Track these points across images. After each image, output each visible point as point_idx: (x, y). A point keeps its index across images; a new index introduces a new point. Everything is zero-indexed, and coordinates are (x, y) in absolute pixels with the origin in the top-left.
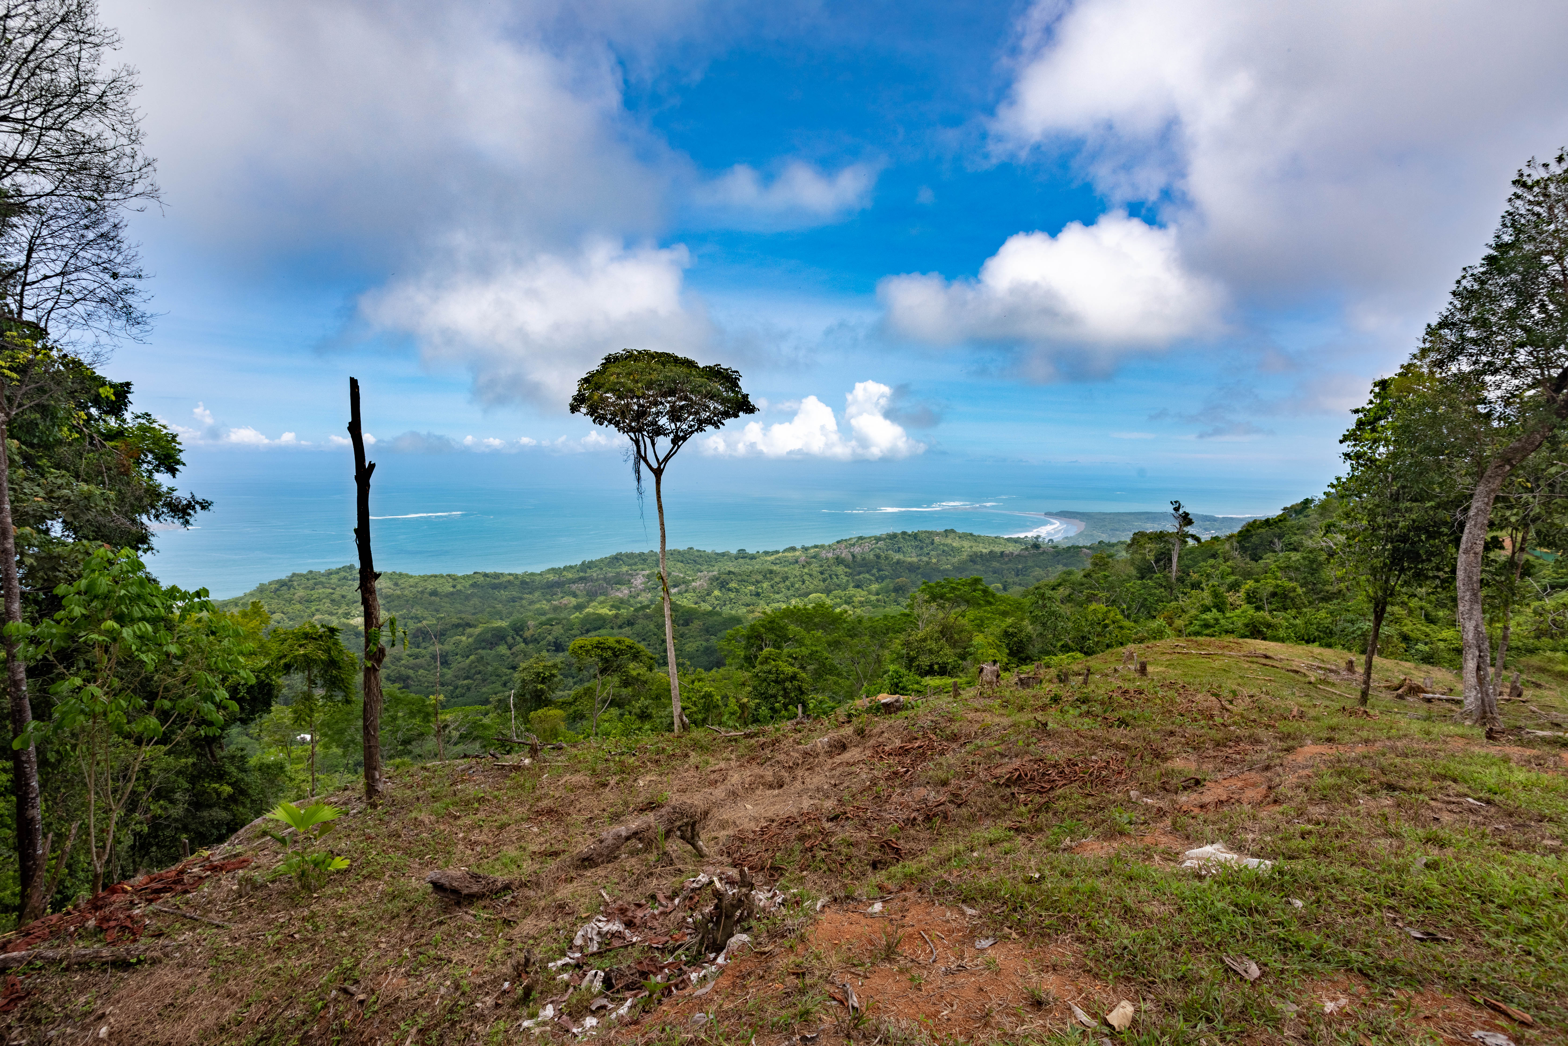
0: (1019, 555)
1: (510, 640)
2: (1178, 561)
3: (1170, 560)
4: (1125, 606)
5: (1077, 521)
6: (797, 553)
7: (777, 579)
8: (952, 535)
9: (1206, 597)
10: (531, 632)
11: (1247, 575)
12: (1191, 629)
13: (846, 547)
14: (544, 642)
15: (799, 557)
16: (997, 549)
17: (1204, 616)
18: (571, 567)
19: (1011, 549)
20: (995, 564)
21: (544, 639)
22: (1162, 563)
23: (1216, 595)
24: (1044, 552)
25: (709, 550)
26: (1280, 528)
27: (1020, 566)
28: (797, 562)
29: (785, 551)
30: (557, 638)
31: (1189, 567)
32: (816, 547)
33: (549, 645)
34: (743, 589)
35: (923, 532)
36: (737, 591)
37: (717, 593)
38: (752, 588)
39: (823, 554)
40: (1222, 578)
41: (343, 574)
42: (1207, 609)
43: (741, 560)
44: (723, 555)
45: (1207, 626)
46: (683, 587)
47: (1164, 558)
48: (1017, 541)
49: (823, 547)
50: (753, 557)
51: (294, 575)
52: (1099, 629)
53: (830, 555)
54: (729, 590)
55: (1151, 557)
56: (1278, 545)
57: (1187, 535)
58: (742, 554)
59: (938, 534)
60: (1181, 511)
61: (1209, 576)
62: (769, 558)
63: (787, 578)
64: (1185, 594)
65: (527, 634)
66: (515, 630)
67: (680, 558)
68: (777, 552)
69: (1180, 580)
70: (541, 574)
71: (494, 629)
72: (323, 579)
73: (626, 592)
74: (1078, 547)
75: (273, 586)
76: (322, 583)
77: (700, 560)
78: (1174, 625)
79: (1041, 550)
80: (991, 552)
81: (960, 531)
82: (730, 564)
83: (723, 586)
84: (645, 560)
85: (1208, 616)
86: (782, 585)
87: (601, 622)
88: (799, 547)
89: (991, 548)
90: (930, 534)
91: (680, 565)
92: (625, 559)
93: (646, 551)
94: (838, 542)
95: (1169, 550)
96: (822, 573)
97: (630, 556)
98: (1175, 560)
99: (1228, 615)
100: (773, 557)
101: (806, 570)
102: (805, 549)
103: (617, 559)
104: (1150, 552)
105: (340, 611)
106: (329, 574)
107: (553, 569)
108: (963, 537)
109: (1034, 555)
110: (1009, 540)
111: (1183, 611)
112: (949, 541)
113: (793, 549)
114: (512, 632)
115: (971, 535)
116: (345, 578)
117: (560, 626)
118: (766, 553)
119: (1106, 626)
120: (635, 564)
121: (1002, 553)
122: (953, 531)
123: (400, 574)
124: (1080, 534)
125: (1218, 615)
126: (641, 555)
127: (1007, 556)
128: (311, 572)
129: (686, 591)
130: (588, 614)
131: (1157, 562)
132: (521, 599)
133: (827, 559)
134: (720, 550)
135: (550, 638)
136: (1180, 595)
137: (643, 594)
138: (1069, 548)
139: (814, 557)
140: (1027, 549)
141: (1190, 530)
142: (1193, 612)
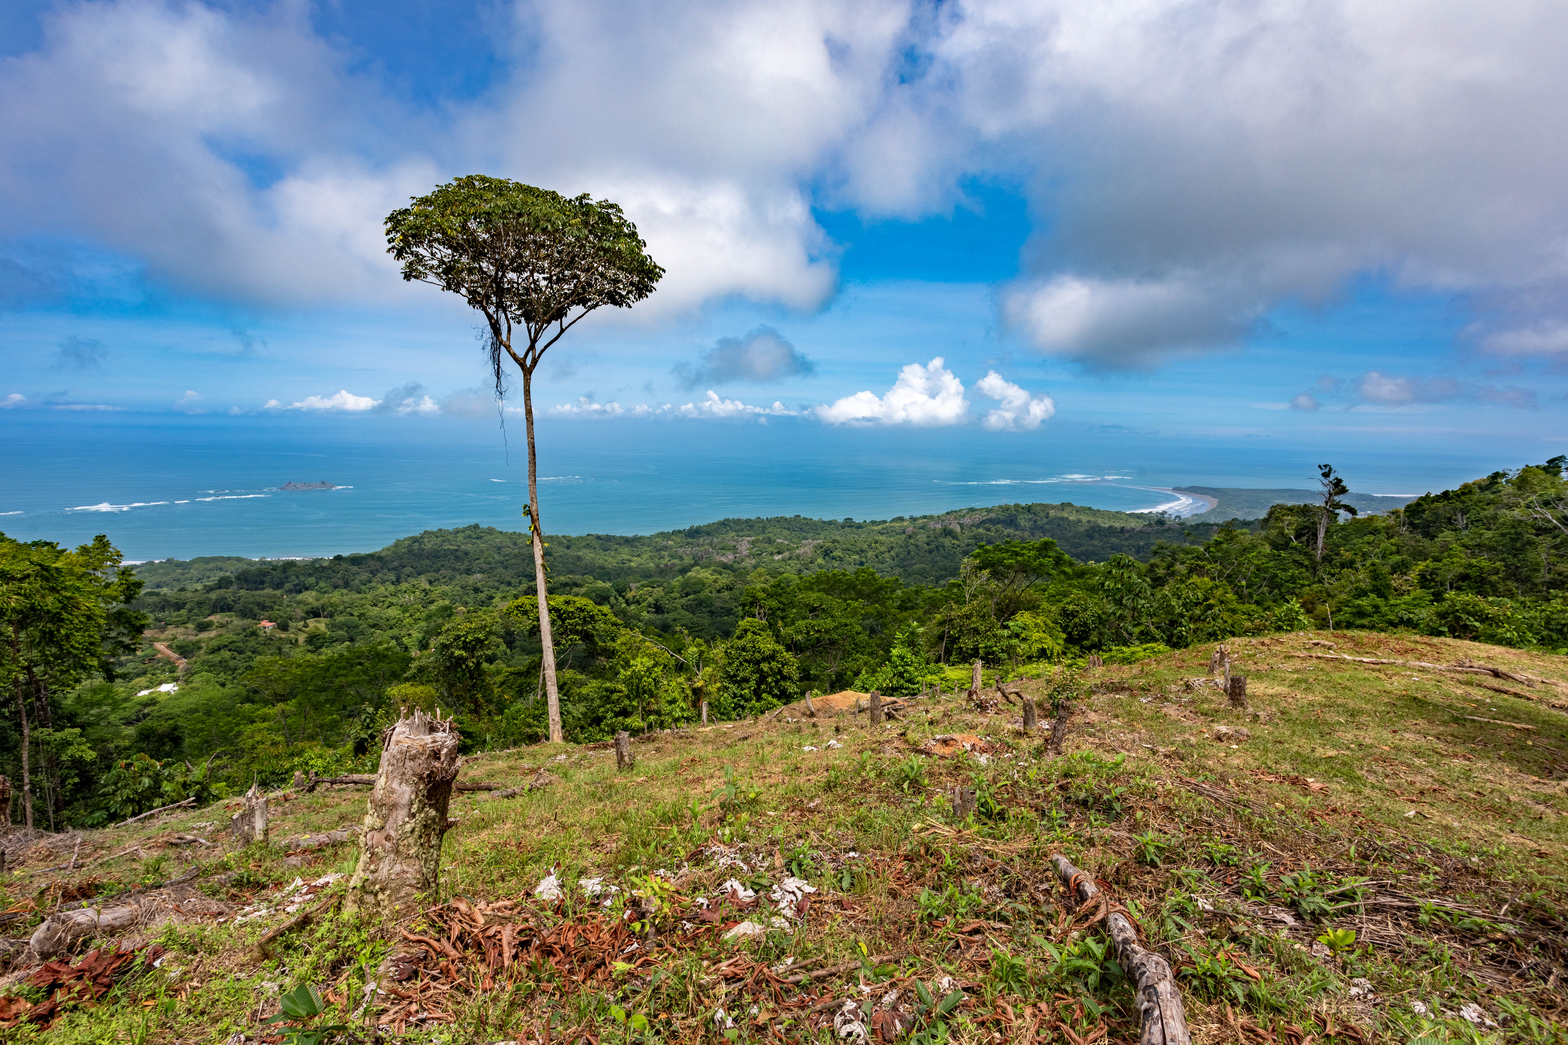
0: (1141, 532)
1: (612, 600)
2: (1325, 537)
3: (1315, 535)
4: (1244, 583)
5: (1209, 498)
6: (905, 524)
7: (883, 549)
8: (1069, 509)
9: (1363, 577)
10: (633, 593)
11: (1421, 555)
12: (1340, 617)
13: (956, 519)
14: (645, 604)
15: (906, 527)
16: (1118, 525)
17: (1359, 602)
18: (679, 532)
19: (1132, 525)
20: (1114, 540)
21: (645, 600)
22: (1304, 539)
23: (1375, 576)
24: (1169, 529)
25: (816, 519)
26: (1463, 502)
27: (1142, 543)
28: (904, 532)
29: (893, 521)
30: (657, 600)
31: (1339, 546)
32: (925, 517)
33: (649, 606)
34: (847, 558)
35: (1037, 505)
36: (841, 559)
37: (820, 561)
38: (856, 557)
39: (932, 525)
40: (1383, 557)
41: (468, 533)
42: (1363, 594)
43: (847, 529)
44: (830, 523)
45: (1361, 613)
46: (787, 554)
47: (1307, 533)
48: (1140, 516)
49: (931, 518)
50: (859, 526)
51: (426, 532)
52: (1198, 612)
53: (939, 526)
54: (833, 558)
55: (1290, 532)
56: (1461, 521)
57: (1338, 506)
58: (849, 523)
59: (1053, 507)
60: (1332, 477)
61: (1365, 555)
62: (876, 528)
63: (892, 548)
64: (1333, 575)
65: (629, 595)
66: (617, 591)
67: (787, 525)
68: (885, 522)
69: (1327, 559)
70: (650, 538)
71: (599, 589)
72: (450, 537)
73: (731, 557)
74: (1208, 524)
75: (407, 542)
76: (449, 540)
77: (806, 528)
78: (1316, 612)
79: (1166, 527)
80: (1111, 527)
81: (1077, 504)
82: (837, 533)
83: (827, 555)
84: (752, 527)
85: (1363, 602)
86: (887, 555)
87: (700, 586)
88: (907, 517)
89: (1111, 523)
90: (1045, 507)
91: (786, 532)
92: (732, 525)
93: (753, 518)
94: (948, 513)
95: (1314, 523)
96: (928, 544)
97: (737, 522)
98: (1321, 535)
99: (1392, 602)
100: (880, 527)
101: (912, 541)
102: (913, 519)
103: (725, 524)
104: (1290, 526)
105: (463, 567)
106: (457, 532)
107: (662, 533)
108: (1079, 511)
109: (1158, 532)
110: (1132, 515)
111: (1329, 595)
112: (1065, 515)
113: (901, 519)
114: (615, 593)
115: (1090, 509)
116: (469, 537)
117: (661, 589)
118: (873, 523)
119: (1210, 607)
120: (742, 530)
121: (1122, 529)
122: (1070, 505)
123: (520, 535)
124: (1212, 512)
125: (1379, 601)
126: (748, 521)
127: (1128, 531)
128: (440, 530)
129: (790, 558)
130: (689, 578)
131: (1298, 537)
132: (630, 561)
133: (934, 530)
134: (826, 519)
135: (650, 599)
136: (1325, 577)
137: (748, 560)
138: (1198, 525)
139: (922, 528)
140: (1150, 525)
141: (1343, 499)
142: (1343, 597)
